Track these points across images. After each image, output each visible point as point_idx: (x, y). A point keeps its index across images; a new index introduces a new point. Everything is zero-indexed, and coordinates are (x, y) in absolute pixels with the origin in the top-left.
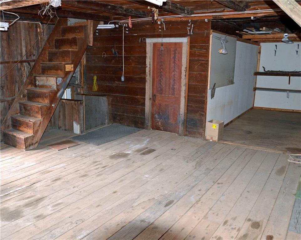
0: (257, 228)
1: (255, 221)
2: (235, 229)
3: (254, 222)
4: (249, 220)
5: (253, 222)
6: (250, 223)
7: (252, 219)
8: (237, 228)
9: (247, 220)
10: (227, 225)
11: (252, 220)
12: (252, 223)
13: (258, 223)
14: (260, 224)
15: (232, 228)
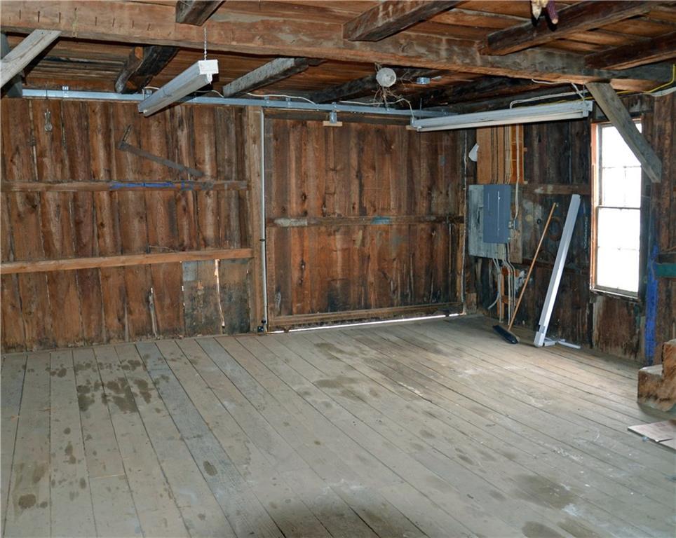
0: (22, 498)
1: (32, 508)
2: (60, 482)
3: (33, 505)
4: (44, 505)
5: (35, 505)
6: (40, 501)
7: (40, 508)
8: (57, 484)
9: (48, 502)
10: (76, 481)
11: (38, 506)
12: (35, 501)
13: (26, 507)
14: (19, 507)
15: (65, 480)
